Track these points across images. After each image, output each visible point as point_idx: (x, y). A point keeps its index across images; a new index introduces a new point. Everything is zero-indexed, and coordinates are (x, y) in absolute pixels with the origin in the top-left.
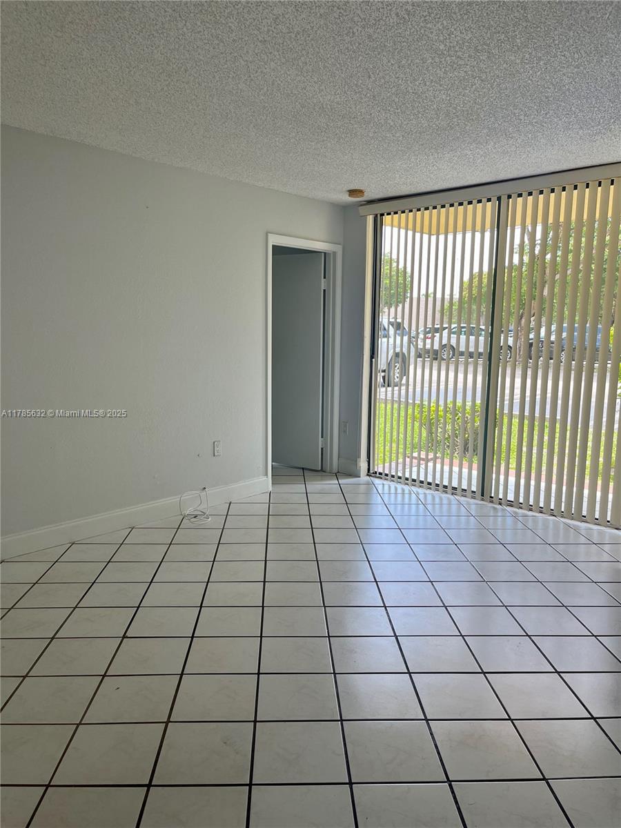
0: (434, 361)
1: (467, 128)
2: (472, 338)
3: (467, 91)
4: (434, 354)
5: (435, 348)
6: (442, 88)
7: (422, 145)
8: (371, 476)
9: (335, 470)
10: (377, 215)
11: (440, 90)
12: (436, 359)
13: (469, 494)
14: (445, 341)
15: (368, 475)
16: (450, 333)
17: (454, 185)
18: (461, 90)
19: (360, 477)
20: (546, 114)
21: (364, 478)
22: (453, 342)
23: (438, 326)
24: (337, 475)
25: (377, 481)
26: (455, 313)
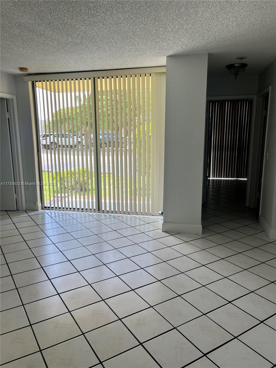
0: (48, 150)
1: (89, 45)
2: (63, 139)
3: (95, 28)
4: (47, 147)
5: (48, 144)
6: (84, 25)
7: (65, 50)
8: (44, 209)
9: (24, 209)
10: (33, 82)
11: (83, 25)
12: (49, 149)
13: (93, 210)
14: (52, 141)
15: (42, 209)
16: (54, 136)
17: (73, 70)
18: (93, 27)
19: (38, 211)
20: (124, 44)
21: (40, 211)
22: (56, 141)
23: (48, 134)
24: (26, 211)
25: (47, 211)
26: (51, 127)
